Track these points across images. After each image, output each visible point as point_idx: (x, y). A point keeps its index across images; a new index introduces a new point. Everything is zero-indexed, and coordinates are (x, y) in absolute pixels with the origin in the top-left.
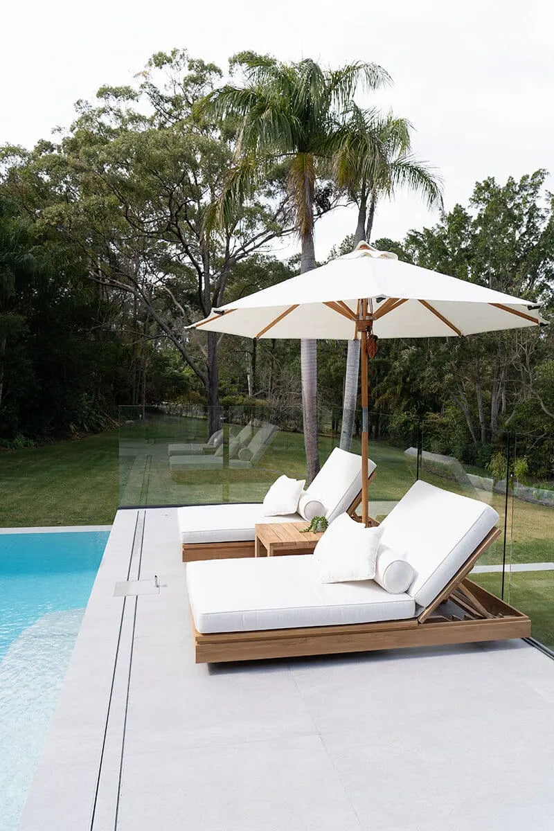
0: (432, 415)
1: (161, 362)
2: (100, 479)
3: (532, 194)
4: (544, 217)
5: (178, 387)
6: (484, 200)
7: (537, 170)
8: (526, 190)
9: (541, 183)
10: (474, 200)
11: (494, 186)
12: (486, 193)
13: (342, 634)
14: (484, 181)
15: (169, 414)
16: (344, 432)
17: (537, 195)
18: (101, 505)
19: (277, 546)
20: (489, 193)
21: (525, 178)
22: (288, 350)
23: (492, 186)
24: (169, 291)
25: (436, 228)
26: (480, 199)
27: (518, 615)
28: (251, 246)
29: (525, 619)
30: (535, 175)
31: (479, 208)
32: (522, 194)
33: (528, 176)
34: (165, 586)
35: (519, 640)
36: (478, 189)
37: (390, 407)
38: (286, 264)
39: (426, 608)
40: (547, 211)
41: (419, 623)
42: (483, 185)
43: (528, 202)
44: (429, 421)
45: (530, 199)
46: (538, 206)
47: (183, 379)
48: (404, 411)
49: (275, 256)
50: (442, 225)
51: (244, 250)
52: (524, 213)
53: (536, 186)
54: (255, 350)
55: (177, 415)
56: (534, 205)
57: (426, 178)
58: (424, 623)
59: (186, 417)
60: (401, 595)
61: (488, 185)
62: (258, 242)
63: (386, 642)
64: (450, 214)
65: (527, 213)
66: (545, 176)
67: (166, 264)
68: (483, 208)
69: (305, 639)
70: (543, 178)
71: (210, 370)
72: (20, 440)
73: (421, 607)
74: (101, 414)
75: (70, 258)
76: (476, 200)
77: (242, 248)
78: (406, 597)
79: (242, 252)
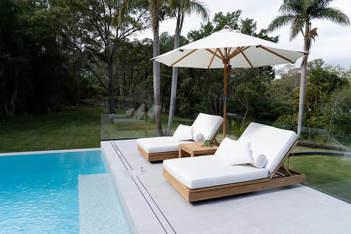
0: (197, 104)
1: (85, 82)
2: (67, 130)
3: (236, 19)
4: (240, 29)
5: (93, 93)
6: (218, 21)
7: (238, 10)
8: (234, 18)
9: (239, 15)
10: (214, 20)
11: (222, 15)
12: (219, 18)
13: (243, 185)
14: (218, 13)
15: (88, 104)
16: (171, 110)
17: (238, 20)
18: (72, 142)
19: (196, 152)
20: (220, 18)
21: (233, 13)
22: (138, 78)
23: (221, 15)
24: (91, 52)
25: (199, 30)
26: (217, 20)
27: (301, 174)
28: (127, 34)
29: (304, 175)
30: (237, 12)
31: (216, 24)
32: (232, 19)
33: (234, 12)
34: (146, 171)
35: (298, 184)
36: (216, 16)
37: (180, 101)
38: (141, 42)
39: (272, 173)
40: (241, 26)
41: (270, 179)
42: (218, 15)
43: (235, 22)
44: (195, 107)
45: (235, 21)
46: (238, 25)
47: (95, 89)
48: (185, 103)
49: (137, 39)
50: (202, 30)
51: (123, 36)
52: (233, 27)
53: (237, 16)
54: (125, 78)
55: (92, 104)
56: (236, 24)
57: (203, 9)
58: (272, 179)
59: (96, 105)
60: (262, 169)
61: (220, 15)
62: (130, 32)
63: (259, 188)
64: (205, 26)
65: (234, 27)
66: (241, 13)
67: (88, 40)
68: (218, 24)
69: (229, 189)
70: (240, 13)
71: (110, 85)
72: (26, 115)
73: (270, 173)
74: (60, 104)
75: (48, 35)
76: (215, 20)
77: (123, 35)
78: (264, 169)
79: (122, 36)
